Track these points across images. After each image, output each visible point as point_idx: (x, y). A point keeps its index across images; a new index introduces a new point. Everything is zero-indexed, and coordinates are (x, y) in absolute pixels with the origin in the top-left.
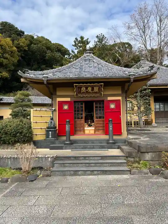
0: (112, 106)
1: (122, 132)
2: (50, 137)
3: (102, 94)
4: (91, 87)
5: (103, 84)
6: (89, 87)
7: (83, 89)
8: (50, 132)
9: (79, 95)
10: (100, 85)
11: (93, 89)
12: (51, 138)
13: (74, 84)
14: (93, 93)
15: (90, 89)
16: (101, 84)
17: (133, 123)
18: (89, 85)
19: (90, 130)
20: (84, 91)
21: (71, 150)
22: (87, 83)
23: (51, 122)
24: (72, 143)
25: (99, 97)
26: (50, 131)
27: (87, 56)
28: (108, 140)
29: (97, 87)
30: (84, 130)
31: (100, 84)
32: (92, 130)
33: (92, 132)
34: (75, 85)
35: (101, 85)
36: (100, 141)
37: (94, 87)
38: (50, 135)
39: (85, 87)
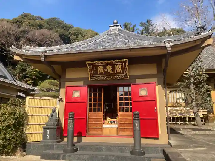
0: (143, 93)
1: (159, 133)
3: (126, 75)
4: (110, 65)
5: (127, 59)
6: (107, 65)
7: (100, 69)
8: (48, 131)
9: (95, 78)
10: (123, 62)
11: (113, 69)
13: (87, 62)
14: (114, 73)
15: (109, 68)
16: (124, 60)
18: (108, 63)
19: (110, 129)
20: (101, 71)
22: (103, 59)
23: (52, 116)
25: (124, 79)
27: (113, 29)
29: (120, 65)
30: (102, 129)
32: (113, 128)
33: (114, 132)
35: (125, 62)
37: (115, 65)
38: (48, 135)
39: (102, 66)
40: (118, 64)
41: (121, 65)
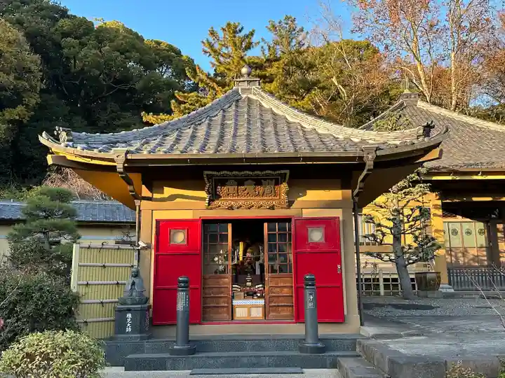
0: (316, 236)
1: (345, 313)
2: (129, 329)
4: (252, 180)
5: (288, 172)
6: (247, 180)
7: (231, 186)
8: (129, 315)
9: (219, 203)
10: (280, 175)
12: (133, 332)
13: (206, 172)
15: (249, 186)
16: (283, 172)
17: (381, 283)
18: (248, 175)
19: (250, 307)
21: (190, 371)
22: (241, 168)
23: (133, 284)
24: (195, 348)
25: (278, 208)
26: (129, 310)
27: (242, 89)
28: (303, 340)
29: (272, 179)
31: (279, 172)
32: (257, 306)
33: (257, 313)
34: (207, 175)
35: (283, 176)
36: (281, 343)
37: (263, 181)
38: (129, 325)
39: (236, 180)
40: (268, 179)
41: (274, 181)
